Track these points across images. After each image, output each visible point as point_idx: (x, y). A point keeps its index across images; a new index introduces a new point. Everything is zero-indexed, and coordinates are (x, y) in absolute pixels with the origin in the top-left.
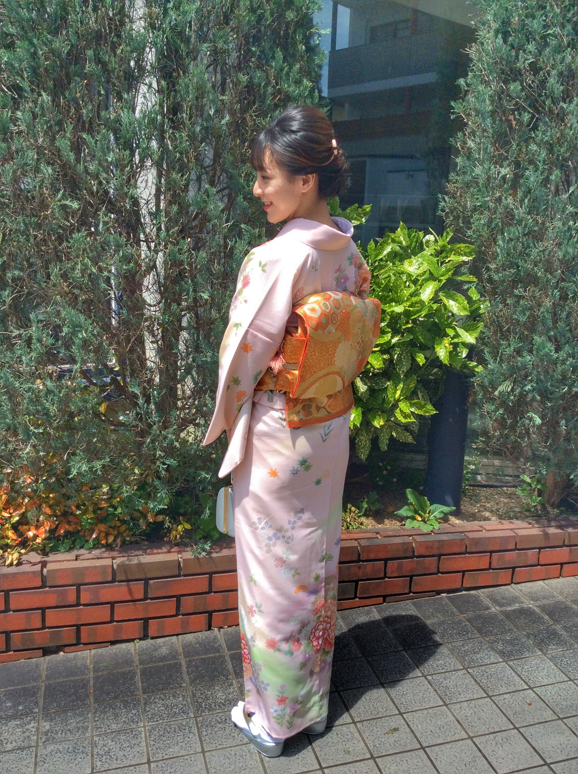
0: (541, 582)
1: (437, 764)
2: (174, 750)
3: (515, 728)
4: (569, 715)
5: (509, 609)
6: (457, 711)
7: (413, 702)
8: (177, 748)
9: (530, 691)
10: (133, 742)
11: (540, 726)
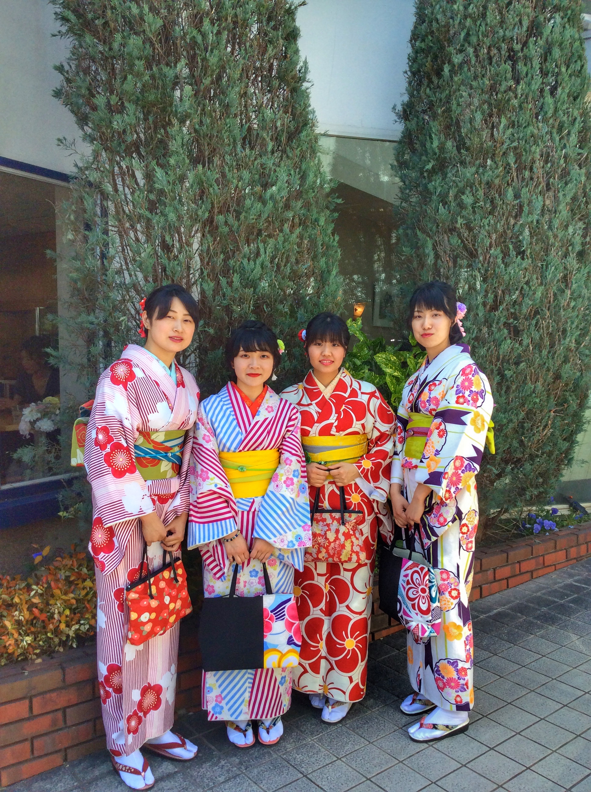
0: (497, 595)
1: (526, 709)
2: (349, 748)
3: (553, 679)
5: (491, 614)
6: (511, 679)
8: (350, 746)
9: (544, 658)
10: (315, 751)
11: (567, 674)
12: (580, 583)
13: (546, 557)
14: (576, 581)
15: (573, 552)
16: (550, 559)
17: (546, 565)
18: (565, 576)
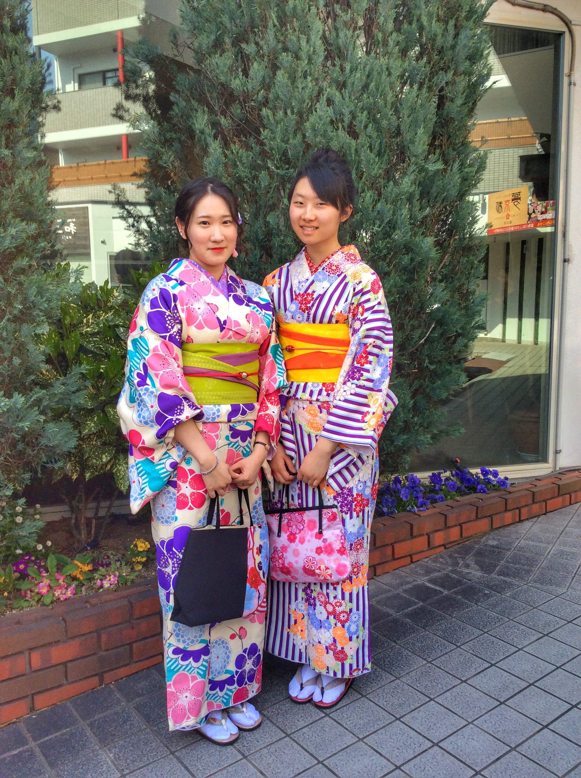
3: (319, 762)
4: (368, 733)
6: (258, 761)
7: (210, 765)
11: (344, 753)
12: (435, 584)
13: (396, 546)
14: (430, 581)
15: (439, 538)
16: (401, 549)
17: (396, 557)
18: (421, 572)
